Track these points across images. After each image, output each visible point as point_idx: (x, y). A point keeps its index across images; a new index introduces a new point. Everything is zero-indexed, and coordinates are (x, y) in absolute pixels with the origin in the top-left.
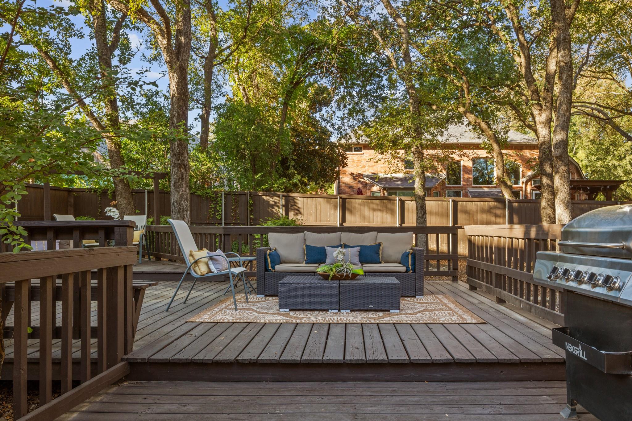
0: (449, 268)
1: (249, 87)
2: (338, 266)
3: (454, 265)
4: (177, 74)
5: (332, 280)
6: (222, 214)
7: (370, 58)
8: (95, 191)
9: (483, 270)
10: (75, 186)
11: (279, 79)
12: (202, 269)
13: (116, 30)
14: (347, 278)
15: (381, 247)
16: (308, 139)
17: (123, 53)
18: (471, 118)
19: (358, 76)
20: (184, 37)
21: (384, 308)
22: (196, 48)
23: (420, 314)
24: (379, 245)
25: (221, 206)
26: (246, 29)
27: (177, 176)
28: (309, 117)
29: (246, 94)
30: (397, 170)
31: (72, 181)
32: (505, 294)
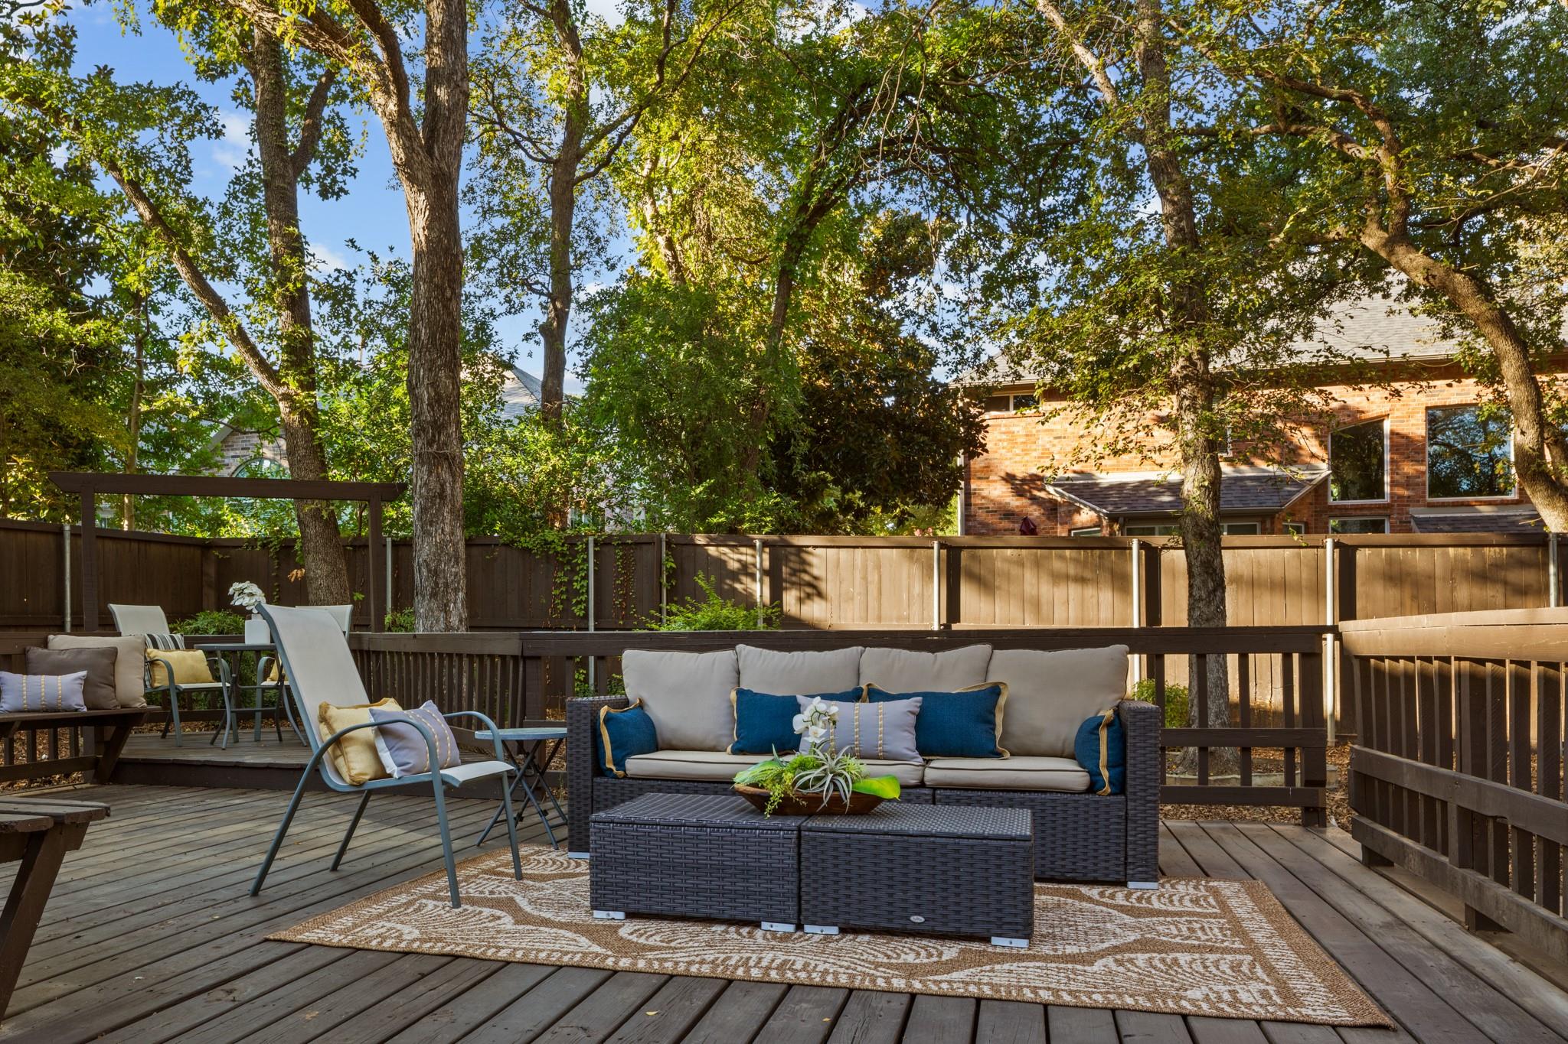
0: (1290, 779)
1: (686, 237)
2: (803, 766)
3: (1306, 772)
4: (427, 197)
5: (775, 813)
6: (587, 601)
7: (1050, 111)
8: (264, 546)
9: (1413, 795)
10: (224, 533)
11: (774, 208)
12: (356, 764)
13: (313, 111)
14: (835, 807)
15: (1002, 701)
16: (858, 377)
17: (329, 170)
18: (1414, 261)
19: (1015, 170)
20: (448, 87)
21: (966, 930)
22: (529, 139)
23: (1109, 961)
24: (995, 691)
25: (586, 577)
26: (661, 64)
27: (429, 491)
28: (866, 310)
29: (675, 257)
30: (1120, 446)
31: (218, 522)
32: (1502, 896)
